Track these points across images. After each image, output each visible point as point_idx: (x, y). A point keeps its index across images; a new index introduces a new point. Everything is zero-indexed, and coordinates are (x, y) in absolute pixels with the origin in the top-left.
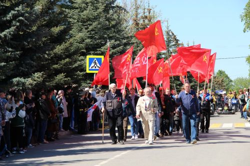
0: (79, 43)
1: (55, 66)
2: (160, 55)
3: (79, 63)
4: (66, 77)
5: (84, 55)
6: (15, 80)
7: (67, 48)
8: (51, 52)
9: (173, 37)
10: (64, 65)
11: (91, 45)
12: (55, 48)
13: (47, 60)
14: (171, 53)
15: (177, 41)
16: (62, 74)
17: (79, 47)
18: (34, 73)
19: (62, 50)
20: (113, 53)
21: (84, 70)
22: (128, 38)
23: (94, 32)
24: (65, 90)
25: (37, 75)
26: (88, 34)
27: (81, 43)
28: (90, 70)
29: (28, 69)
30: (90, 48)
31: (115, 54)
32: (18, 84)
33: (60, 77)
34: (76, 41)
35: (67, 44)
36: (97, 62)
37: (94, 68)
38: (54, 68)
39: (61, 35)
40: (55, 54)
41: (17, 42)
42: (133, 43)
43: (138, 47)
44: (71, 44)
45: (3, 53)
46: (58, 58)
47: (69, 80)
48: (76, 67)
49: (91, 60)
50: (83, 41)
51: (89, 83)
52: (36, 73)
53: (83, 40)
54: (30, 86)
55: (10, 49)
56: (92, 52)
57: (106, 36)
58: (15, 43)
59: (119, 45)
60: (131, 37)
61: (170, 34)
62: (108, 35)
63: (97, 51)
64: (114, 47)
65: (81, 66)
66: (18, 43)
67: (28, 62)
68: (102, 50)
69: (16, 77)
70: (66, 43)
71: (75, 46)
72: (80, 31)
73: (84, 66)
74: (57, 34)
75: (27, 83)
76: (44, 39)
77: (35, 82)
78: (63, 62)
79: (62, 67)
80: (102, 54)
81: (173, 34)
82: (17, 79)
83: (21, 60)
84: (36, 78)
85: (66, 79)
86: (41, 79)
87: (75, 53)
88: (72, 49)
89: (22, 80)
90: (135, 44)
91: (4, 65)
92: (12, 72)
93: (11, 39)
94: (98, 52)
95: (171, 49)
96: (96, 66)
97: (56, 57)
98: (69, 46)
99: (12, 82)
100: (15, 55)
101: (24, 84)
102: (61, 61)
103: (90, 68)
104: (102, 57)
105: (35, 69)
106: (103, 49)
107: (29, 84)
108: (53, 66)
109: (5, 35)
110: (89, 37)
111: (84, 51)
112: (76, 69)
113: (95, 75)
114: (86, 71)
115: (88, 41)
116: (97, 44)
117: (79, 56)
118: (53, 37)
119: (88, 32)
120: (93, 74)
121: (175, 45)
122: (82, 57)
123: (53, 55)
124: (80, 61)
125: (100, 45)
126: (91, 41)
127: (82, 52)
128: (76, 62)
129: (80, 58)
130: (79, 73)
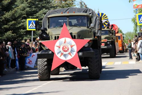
0: (22, 11)
1: (5, 26)
3: (22, 24)
4: (13, 33)
5: (26, 18)
7: (13, 14)
9: (84, 6)
10: (11, 25)
11: (30, 12)
12: (5, 14)
16: (10, 31)
17: (22, 13)
19: (9, 15)
21: (25, 28)
22: (54, 7)
24: (12, 42)
26: (28, 5)
27: (23, 11)
28: (29, 28)
30: (29, 14)
33: (9, 33)
34: (20, 9)
35: (13, 11)
36: (33, 23)
37: (32, 27)
38: (5, 28)
39: (9, 6)
40: (5, 18)
46: (7, 21)
47: (15, 35)
48: (20, 27)
49: (30, 22)
50: (25, 9)
51: (29, 37)
53: (24, 9)
56: (30, 17)
57: (40, 6)
60: (57, 6)
61: (83, 4)
62: (41, 5)
63: (34, 16)
64: (45, 13)
65: (23, 25)
71: (19, 13)
72: (22, 3)
74: (7, 5)
78: (11, 23)
79: (10, 27)
80: (37, 18)
81: (85, 4)
85: (12, 35)
87: (19, 17)
88: (17, 15)
94: (35, 17)
96: (33, 25)
97: (6, 20)
98: (15, 13)
103: (29, 27)
106: (37, 15)
108: (4, 26)
110: (28, 7)
111: (25, 16)
112: (20, 28)
114: (26, 29)
115: (28, 9)
116: (34, 11)
117: (22, 19)
118: (4, 7)
119: (27, 3)
120: (31, 31)
122: (24, 20)
123: (3, 19)
124: (23, 22)
125: (36, 12)
126: (30, 9)
127: (24, 17)
128: (20, 23)
129: (23, 21)
130: (22, 30)
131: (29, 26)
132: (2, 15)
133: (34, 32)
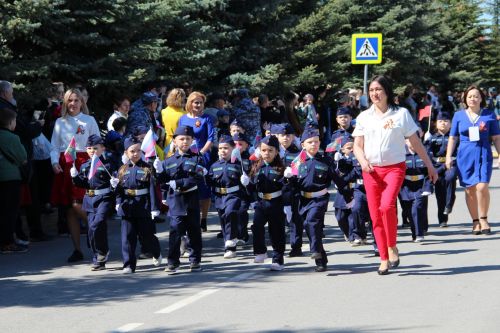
0: (340, 13)
1: (299, 54)
2: (483, 29)
3: (339, 47)
4: (318, 71)
5: (348, 32)
6: (234, 77)
7: (320, 22)
8: (292, 30)
10: (314, 51)
11: (360, 15)
12: (299, 23)
13: (285, 43)
16: (311, 67)
17: (339, 20)
18: (264, 67)
19: (310, 25)
20: (397, 28)
21: (347, 59)
25: (269, 69)
27: (344, 13)
28: (357, 59)
29: (254, 58)
30: (357, 21)
31: (402, 29)
32: (239, 84)
33: (308, 71)
34: (335, 10)
35: (321, 13)
36: (369, 44)
37: (364, 56)
38: (297, 57)
40: (299, 33)
41: (236, 13)
42: (434, 11)
43: (442, 16)
44: (326, 14)
45: (214, 33)
46: (304, 40)
47: (322, 76)
48: (334, 54)
49: (360, 42)
50: (347, 9)
51: (357, 82)
52: (267, 66)
53: (345, 8)
54: (258, 88)
55: (225, 26)
56: (361, 28)
58: (234, 15)
59: (408, 15)
63: (370, 25)
64: (399, 19)
65: (342, 52)
66: (239, 15)
67: (255, 47)
69: (235, 73)
70: (316, 13)
71: (332, 18)
73: (347, 53)
75: (254, 83)
76: (280, 8)
77: (266, 81)
78: (312, 46)
79: (310, 55)
80: (379, 30)
82: (238, 75)
83: (242, 44)
84: (267, 75)
85: (317, 75)
86: (276, 76)
87: (333, 30)
88: (328, 24)
89: (245, 77)
90: (438, 13)
91: (216, 54)
92: (228, 65)
93: (227, 9)
94: (372, 28)
96: (367, 51)
97: (300, 38)
98: (323, 19)
99: (230, 80)
100: (233, 36)
101: (247, 84)
102: (309, 44)
103: (358, 56)
104: (379, 36)
105: (266, 58)
106: (380, 22)
107: (257, 85)
108: (296, 54)
109: (217, 3)
110: (356, 3)
111: (349, 26)
112: (334, 58)
113: (366, 67)
114: (350, 60)
115: (355, 8)
116: (371, 14)
117: (340, 36)
120: (363, 65)
122: (344, 37)
123: (295, 34)
124: (340, 44)
125: (374, 16)
126: (360, 9)
127: (346, 28)
128: (334, 45)
129: (341, 39)
130: (339, 64)
131: (357, 53)
132: (294, 25)
133: (371, 67)
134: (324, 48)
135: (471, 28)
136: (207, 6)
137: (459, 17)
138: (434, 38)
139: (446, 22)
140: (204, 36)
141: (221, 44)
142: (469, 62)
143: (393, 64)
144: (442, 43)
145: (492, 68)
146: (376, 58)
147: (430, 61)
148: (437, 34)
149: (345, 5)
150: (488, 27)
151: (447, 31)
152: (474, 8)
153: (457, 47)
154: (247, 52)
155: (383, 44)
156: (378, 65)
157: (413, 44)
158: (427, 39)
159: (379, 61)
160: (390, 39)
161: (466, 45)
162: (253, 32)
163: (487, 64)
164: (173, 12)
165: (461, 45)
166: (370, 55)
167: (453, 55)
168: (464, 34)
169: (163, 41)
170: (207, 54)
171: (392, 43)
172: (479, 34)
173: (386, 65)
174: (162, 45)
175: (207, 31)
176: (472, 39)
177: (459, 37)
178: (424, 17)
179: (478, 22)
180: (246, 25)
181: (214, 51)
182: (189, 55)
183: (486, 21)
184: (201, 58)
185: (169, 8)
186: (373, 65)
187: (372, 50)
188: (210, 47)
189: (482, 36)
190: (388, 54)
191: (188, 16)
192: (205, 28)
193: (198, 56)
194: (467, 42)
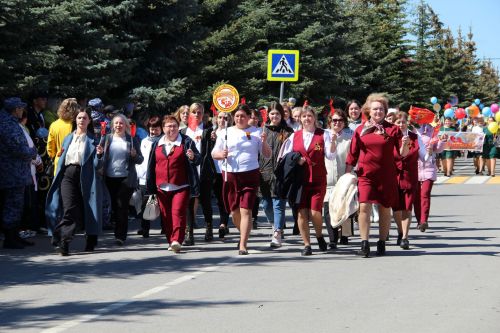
0: (256, 27)
1: (210, 68)
2: (406, 49)
3: (255, 62)
5: (265, 48)
6: (138, 90)
7: (232, 35)
8: (202, 42)
9: (431, 17)
10: (226, 66)
11: (278, 30)
12: (211, 36)
13: (194, 56)
14: (427, 47)
15: (439, 24)
16: (223, 83)
17: (255, 34)
18: (171, 80)
19: (223, 38)
20: (316, 45)
21: (262, 75)
22: (345, 18)
23: (283, 7)
25: (176, 83)
26: (272, 11)
27: (261, 28)
28: (273, 76)
29: (161, 71)
30: (275, 37)
31: (321, 47)
32: (143, 98)
34: (252, 23)
35: (234, 26)
36: (286, 61)
37: (280, 73)
38: (208, 71)
39: (221, 12)
40: (210, 46)
41: (142, 22)
42: (355, 29)
43: (365, 35)
44: (239, 29)
45: (116, 42)
46: (215, 53)
48: (248, 70)
50: (264, 23)
51: (272, 100)
52: (174, 80)
53: (262, 22)
54: (162, 102)
55: (130, 36)
56: (279, 44)
57: (305, 14)
58: (140, 24)
59: (328, 32)
60: (352, 17)
61: (427, 12)
62: (309, 13)
63: (288, 41)
64: (316, 36)
65: (256, 67)
66: (145, 25)
67: (161, 59)
68: (298, 40)
69: (139, 86)
70: (229, 26)
71: (249, 32)
72: (259, 4)
73: (263, 69)
74: (216, 11)
75: (158, 97)
76: (191, 19)
77: (172, 96)
78: (223, 60)
79: (221, 70)
80: (296, 47)
81: (432, 12)
82: (141, 89)
84: (173, 89)
86: (184, 91)
87: (248, 44)
88: (243, 38)
89: (150, 91)
90: (360, 31)
91: (119, 64)
92: (130, 77)
93: (133, 18)
94: (290, 44)
95: (427, 41)
96: (284, 68)
97: (211, 52)
98: (236, 33)
100: (137, 46)
101: (152, 98)
102: (220, 58)
103: (274, 72)
104: (296, 53)
105: (174, 72)
106: (299, 38)
107: (162, 99)
108: (207, 68)
109: (122, 11)
111: (266, 40)
112: (249, 74)
113: (282, 85)
114: (266, 77)
115: (273, 22)
116: (289, 29)
117: (256, 50)
118: (208, 16)
119: (272, 7)
120: (280, 83)
121: (435, 32)
122: (260, 53)
123: (206, 47)
124: (257, 59)
125: (293, 32)
126: (278, 24)
127: (262, 43)
128: (249, 61)
129: (257, 54)
130: (253, 80)
131: (273, 69)
132: (203, 38)
133: (287, 85)
134: (237, 63)
135: (394, 49)
136: (111, 14)
137: (382, 37)
138: (355, 57)
139: (369, 41)
140: (105, 45)
141: (124, 55)
142: (392, 84)
143: (311, 83)
144: (363, 62)
145: (414, 91)
146: (293, 76)
147: (351, 81)
148: (359, 53)
149: (262, 19)
150: (412, 48)
151: (368, 50)
152: (398, 28)
153: (379, 68)
154: (153, 65)
155: (300, 61)
156: (295, 82)
157: (332, 63)
158: (348, 58)
159: (296, 79)
160: (308, 57)
161: (389, 66)
162: (159, 43)
163: (410, 86)
164: (71, 18)
165: (383, 65)
166: (287, 73)
167: (375, 75)
168: (387, 54)
169: (59, 48)
170: (109, 64)
171: (309, 61)
172: (402, 55)
173: (303, 84)
174: (58, 52)
175: (109, 39)
176: (394, 60)
177: (382, 57)
178: (346, 35)
179: (401, 42)
180: (153, 36)
181: (117, 61)
182: (88, 64)
183: (409, 41)
184: (102, 68)
185: (67, 13)
186: (289, 83)
187: (289, 67)
188: (112, 57)
189: (406, 57)
190: (305, 72)
191: (89, 23)
192: (107, 37)
193: (99, 66)
194: (389, 62)
